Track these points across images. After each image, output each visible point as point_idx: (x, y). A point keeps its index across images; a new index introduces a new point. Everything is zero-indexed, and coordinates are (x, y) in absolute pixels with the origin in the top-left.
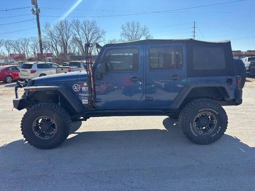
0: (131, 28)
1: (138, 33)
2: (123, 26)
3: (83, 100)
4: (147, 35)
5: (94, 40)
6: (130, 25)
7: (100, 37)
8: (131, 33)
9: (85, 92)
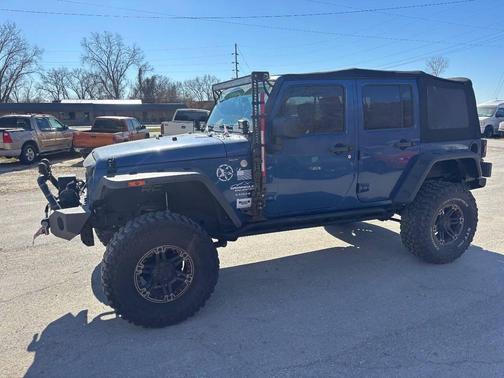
0: (104, 47)
1: (121, 58)
2: (85, 39)
3: (238, 200)
4: (141, 64)
5: (15, 67)
6: (102, 40)
7: (30, 61)
8: (105, 58)
9: (244, 182)
